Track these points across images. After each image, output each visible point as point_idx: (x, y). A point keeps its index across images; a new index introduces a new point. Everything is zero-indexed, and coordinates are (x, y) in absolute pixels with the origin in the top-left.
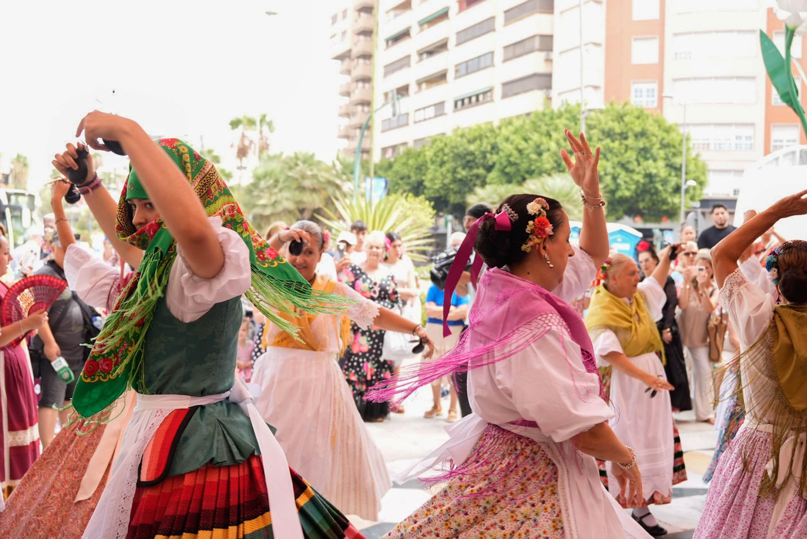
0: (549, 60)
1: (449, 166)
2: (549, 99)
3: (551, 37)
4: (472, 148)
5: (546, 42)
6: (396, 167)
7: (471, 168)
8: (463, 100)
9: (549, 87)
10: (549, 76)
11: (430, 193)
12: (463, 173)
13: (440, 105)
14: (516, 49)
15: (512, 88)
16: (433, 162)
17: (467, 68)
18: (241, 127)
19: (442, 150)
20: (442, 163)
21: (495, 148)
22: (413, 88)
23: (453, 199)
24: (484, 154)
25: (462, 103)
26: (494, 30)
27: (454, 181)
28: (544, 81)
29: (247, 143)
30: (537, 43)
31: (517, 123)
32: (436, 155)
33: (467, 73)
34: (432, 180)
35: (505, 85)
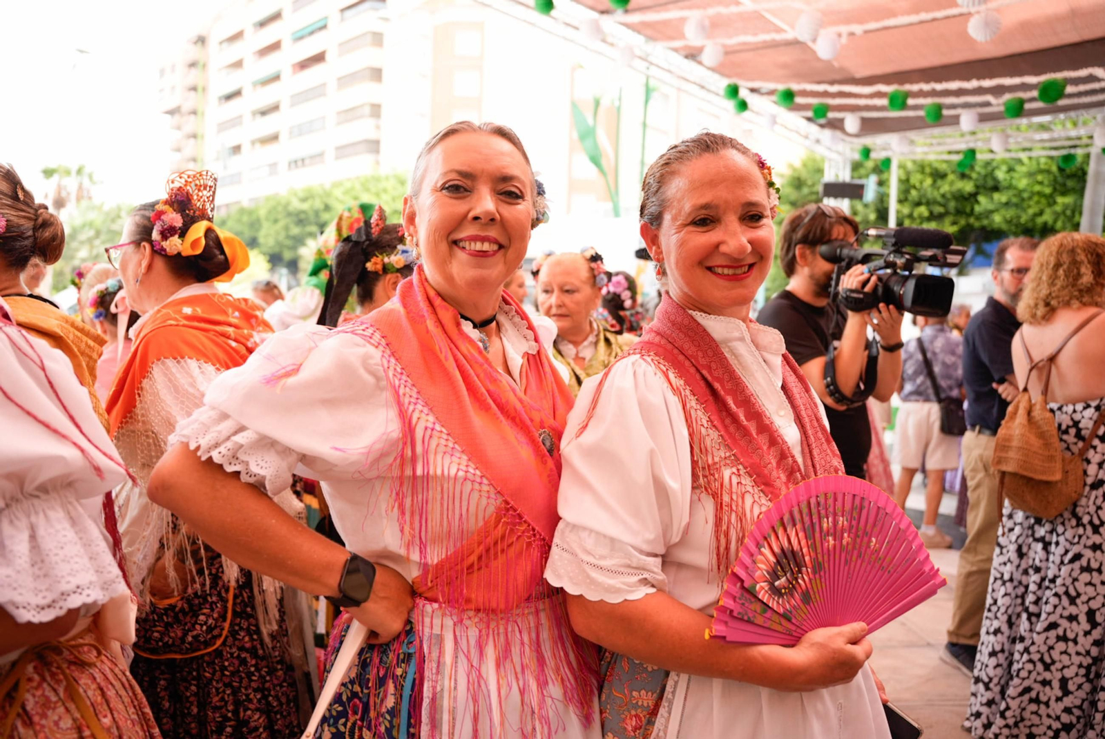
0: (378, 127)
1: (281, 224)
2: (378, 163)
3: (379, 106)
4: (305, 206)
5: (376, 110)
6: (230, 224)
7: (304, 226)
8: (296, 162)
9: (377, 151)
10: (377, 142)
11: (265, 249)
12: (295, 231)
13: (273, 166)
14: (348, 115)
15: (343, 151)
16: (267, 219)
17: (300, 130)
18: (56, 177)
19: (275, 208)
20: (276, 221)
21: (327, 208)
22: (245, 148)
23: (287, 255)
24: (317, 213)
25: (296, 163)
26: (324, 95)
27: (288, 237)
28: (374, 146)
29: (64, 194)
30: (367, 110)
31: (348, 185)
32: (270, 212)
33: (300, 134)
34: (267, 236)
35: (338, 148)
